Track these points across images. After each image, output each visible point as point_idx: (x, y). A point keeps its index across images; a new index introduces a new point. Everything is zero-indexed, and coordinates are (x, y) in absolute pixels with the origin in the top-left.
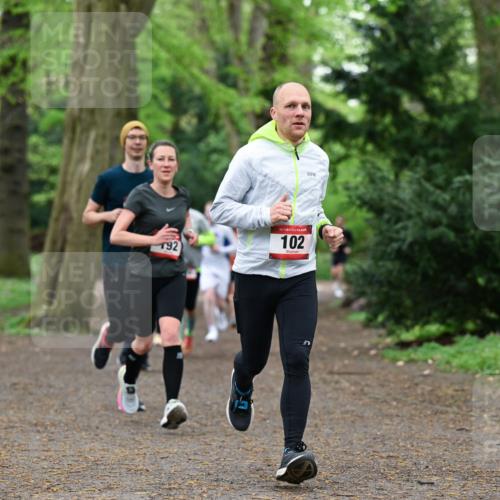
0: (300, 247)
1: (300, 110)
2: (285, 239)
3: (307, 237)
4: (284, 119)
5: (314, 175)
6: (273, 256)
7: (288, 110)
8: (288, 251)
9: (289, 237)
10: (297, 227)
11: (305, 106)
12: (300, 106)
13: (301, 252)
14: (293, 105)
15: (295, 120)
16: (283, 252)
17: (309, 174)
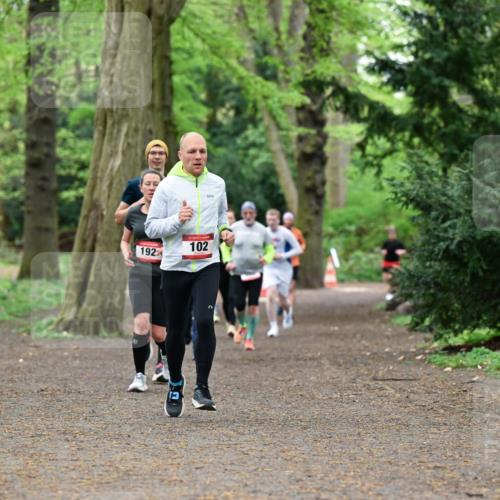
0: (205, 249)
1: (198, 155)
2: (193, 244)
3: (210, 242)
4: (188, 160)
5: (212, 196)
6: (185, 257)
7: (190, 155)
8: (196, 252)
9: (196, 243)
10: (202, 236)
11: (202, 151)
12: (198, 152)
13: (206, 253)
14: (193, 151)
15: (195, 162)
16: (192, 254)
17: (209, 196)
